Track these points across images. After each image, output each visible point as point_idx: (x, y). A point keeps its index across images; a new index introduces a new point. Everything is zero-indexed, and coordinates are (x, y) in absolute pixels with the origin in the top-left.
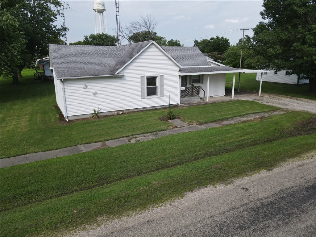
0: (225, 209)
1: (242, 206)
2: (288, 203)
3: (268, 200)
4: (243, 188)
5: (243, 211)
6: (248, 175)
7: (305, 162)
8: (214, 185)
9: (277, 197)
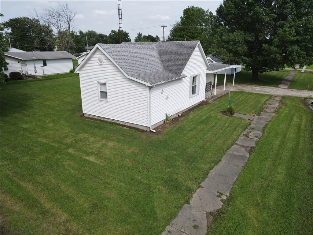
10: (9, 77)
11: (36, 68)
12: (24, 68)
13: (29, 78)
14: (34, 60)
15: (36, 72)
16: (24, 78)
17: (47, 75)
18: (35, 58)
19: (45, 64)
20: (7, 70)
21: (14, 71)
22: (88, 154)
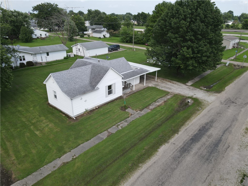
0: (172, 153)
1: (176, 150)
2: (187, 146)
3: (182, 147)
4: (173, 144)
5: (177, 152)
6: (172, 138)
7: (187, 127)
8: (164, 144)
9: (184, 145)
10: (25, 65)
11: (42, 58)
12: (35, 58)
13: (37, 65)
14: (41, 53)
15: (42, 60)
16: (35, 65)
17: (49, 62)
18: (41, 52)
19: (48, 55)
20: (25, 60)
21: (28, 61)
22: (38, 130)
